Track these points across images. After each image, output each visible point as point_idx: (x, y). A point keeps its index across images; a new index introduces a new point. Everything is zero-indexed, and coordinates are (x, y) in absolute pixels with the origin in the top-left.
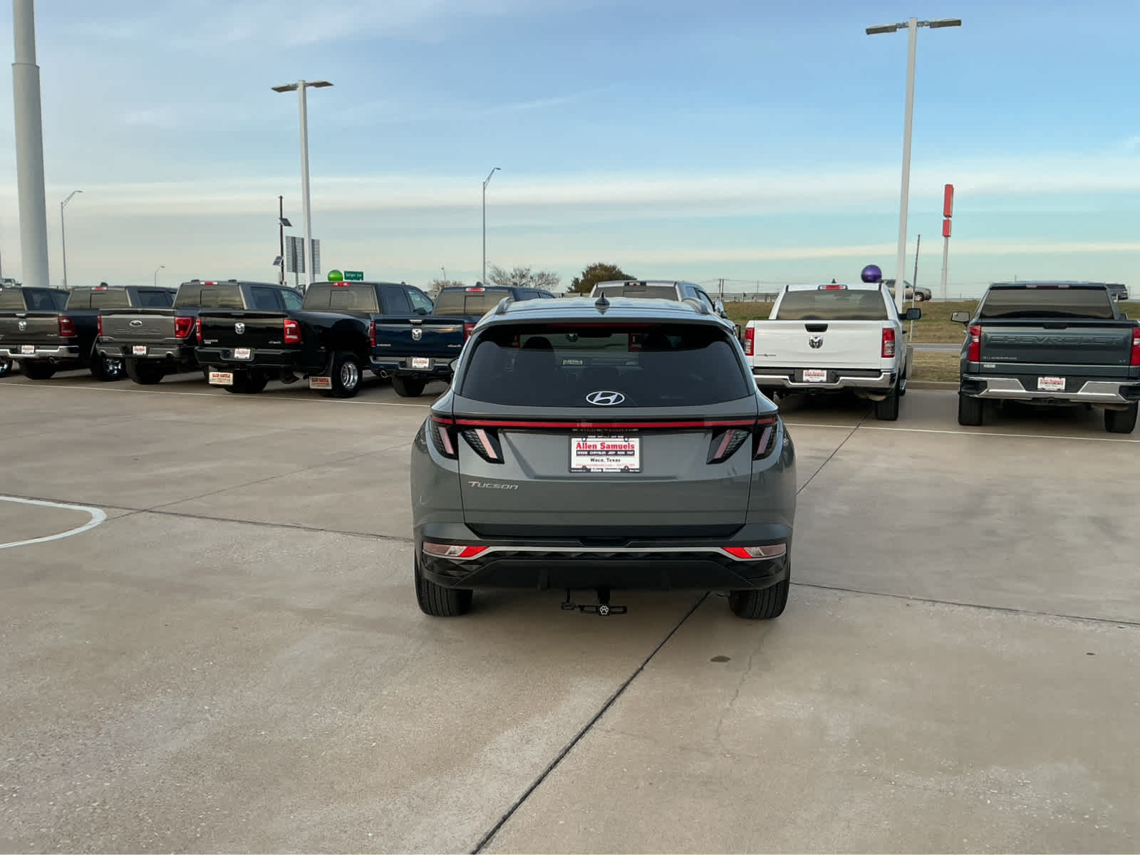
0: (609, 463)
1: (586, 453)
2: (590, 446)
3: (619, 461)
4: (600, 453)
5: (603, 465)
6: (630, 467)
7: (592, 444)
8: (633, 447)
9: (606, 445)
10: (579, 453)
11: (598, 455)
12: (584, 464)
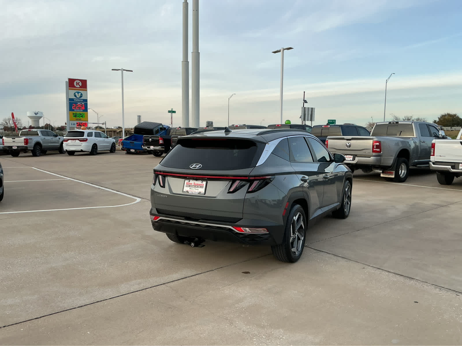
0: (195, 190)
1: (188, 186)
2: (190, 184)
3: (198, 189)
4: (193, 186)
5: (193, 191)
6: (201, 192)
7: (191, 183)
8: (203, 185)
9: (195, 184)
10: (187, 186)
11: (192, 187)
12: (188, 190)
